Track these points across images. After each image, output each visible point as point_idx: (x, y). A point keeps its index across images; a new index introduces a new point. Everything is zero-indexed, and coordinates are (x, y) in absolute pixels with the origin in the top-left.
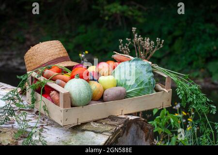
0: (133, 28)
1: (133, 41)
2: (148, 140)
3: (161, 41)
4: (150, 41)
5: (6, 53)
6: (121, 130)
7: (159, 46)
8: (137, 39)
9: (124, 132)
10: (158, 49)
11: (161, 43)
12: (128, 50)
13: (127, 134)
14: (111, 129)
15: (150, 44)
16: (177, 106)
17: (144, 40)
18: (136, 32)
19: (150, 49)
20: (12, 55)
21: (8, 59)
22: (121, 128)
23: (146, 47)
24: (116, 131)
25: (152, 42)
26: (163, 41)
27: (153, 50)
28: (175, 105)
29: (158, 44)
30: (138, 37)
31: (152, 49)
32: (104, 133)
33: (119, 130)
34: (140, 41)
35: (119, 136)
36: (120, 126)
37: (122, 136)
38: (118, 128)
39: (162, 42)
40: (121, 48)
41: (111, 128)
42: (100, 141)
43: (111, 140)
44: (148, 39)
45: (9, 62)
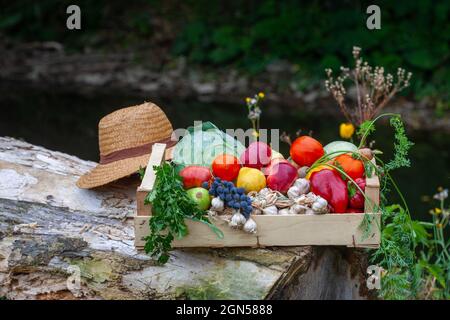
0: (355, 48)
1: (354, 73)
2: (357, 277)
3: (406, 75)
4: (385, 74)
5: (112, 56)
6: (304, 262)
7: (403, 84)
8: (362, 68)
9: (309, 265)
10: (400, 89)
11: (405, 78)
12: (343, 89)
13: (315, 269)
14: (286, 261)
15: (386, 80)
16: (442, 194)
17: (372, 72)
18: (359, 56)
19: (385, 90)
20: (124, 60)
21: (118, 70)
22: (305, 257)
23: (377, 84)
24: (295, 264)
25: (390, 76)
26: (410, 74)
27: (390, 91)
28: (439, 192)
29: (400, 80)
30: (362, 65)
31: (387, 90)
32: (273, 267)
33: (300, 261)
34: (365, 73)
35: (300, 272)
36: (303, 254)
37: (306, 272)
38: (298, 257)
39: (409, 77)
40: (329, 84)
41: (286, 258)
42: (266, 281)
43: (285, 280)
44: (382, 70)
45: (120, 76)
